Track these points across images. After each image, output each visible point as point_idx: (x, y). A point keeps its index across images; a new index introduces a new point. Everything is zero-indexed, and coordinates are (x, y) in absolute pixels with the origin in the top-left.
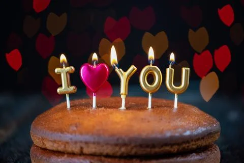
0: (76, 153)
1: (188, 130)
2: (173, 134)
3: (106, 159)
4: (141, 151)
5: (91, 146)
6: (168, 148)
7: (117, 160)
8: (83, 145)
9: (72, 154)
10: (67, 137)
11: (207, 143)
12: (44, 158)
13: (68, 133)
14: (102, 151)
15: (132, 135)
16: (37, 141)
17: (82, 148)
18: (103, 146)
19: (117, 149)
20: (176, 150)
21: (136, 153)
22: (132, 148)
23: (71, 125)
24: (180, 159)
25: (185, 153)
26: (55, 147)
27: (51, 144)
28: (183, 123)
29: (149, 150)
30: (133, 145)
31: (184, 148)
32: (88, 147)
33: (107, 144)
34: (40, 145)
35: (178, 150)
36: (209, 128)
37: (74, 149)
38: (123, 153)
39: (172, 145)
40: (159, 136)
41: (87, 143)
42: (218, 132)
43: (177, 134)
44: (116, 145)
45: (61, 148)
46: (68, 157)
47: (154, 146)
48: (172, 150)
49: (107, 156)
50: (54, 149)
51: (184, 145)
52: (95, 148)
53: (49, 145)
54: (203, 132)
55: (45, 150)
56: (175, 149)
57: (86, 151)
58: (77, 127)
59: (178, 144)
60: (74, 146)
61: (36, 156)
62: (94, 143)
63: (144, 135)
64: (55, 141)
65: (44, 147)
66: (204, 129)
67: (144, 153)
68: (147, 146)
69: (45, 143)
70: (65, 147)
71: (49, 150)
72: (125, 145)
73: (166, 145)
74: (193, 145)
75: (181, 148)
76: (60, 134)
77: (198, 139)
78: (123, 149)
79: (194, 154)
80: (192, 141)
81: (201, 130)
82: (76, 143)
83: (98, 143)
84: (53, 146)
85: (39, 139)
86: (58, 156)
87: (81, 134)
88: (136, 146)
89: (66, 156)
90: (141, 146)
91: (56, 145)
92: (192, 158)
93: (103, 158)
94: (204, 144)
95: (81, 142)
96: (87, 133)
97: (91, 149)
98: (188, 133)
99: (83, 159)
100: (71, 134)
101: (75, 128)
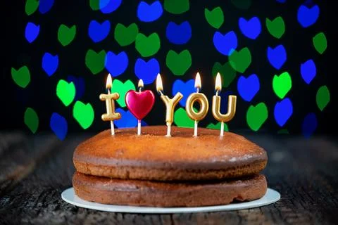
0: (121, 177)
1: (234, 156)
2: (219, 160)
3: (152, 184)
4: (187, 176)
5: (138, 170)
6: (213, 174)
7: (163, 185)
8: (130, 170)
9: (118, 179)
10: (113, 162)
11: (253, 170)
12: (89, 184)
13: (114, 157)
14: (148, 176)
15: (178, 160)
16: (80, 168)
17: (128, 173)
18: (149, 171)
19: (164, 173)
20: (222, 176)
21: (182, 177)
22: (178, 173)
23: (117, 150)
24: (225, 185)
25: (231, 179)
26: (100, 172)
27: (96, 169)
28: (229, 150)
29: (195, 174)
30: (179, 169)
31: (230, 174)
32: (134, 172)
33: (154, 168)
34: (84, 171)
35: (224, 176)
36: (255, 156)
37: (120, 174)
38: (169, 178)
39: (218, 171)
40: (205, 161)
41: (133, 167)
42: (264, 161)
43: (223, 161)
44: (163, 169)
45: (106, 173)
46: (114, 182)
47: (200, 171)
48: (218, 175)
49: (153, 181)
50: (100, 174)
51: (230, 172)
52: (142, 172)
53: (94, 171)
54: (250, 160)
55: (89, 176)
56: (220, 175)
57: (132, 175)
58: (122, 152)
59: (224, 170)
60: (120, 171)
61: (80, 182)
62: (140, 168)
63: (190, 160)
64: (100, 166)
65: (88, 173)
66: (250, 157)
67: (190, 177)
68: (194, 171)
69: (90, 168)
70: (111, 172)
71: (94, 176)
72: (171, 169)
73: (211, 170)
74: (239, 172)
75: (226, 174)
76: (106, 159)
77: (244, 166)
78: (169, 174)
79: (240, 181)
80: (238, 167)
81: (247, 157)
82: (122, 167)
83: (145, 167)
84: (98, 172)
85: (83, 164)
86: (103, 181)
87: (128, 158)
88: (182, 171)
89: (111, 181)
90: (187, 171)
91: (101, 170)
92: (237, 185)
93: (149, 183)
94: (250, 172)
95: (127, 166)
96: (134, 158)
97: (138, 174)
98: (234, 160)
99: (129, 184)
100: (118, 158)
101: (121, 154)
